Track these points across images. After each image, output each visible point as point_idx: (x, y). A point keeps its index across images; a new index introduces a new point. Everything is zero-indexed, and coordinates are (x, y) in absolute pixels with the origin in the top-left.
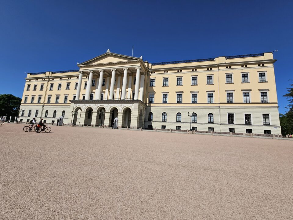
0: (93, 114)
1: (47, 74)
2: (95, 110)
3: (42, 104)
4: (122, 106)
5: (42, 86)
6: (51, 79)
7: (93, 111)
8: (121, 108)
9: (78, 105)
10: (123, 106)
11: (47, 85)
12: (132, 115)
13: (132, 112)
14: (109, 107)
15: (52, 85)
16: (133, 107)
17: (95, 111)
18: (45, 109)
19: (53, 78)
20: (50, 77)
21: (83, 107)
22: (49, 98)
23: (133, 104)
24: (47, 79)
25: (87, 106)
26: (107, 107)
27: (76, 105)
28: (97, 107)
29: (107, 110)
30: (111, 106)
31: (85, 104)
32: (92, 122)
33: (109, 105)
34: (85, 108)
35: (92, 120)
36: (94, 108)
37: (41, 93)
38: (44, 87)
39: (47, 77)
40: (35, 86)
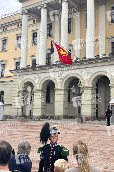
0: (56, 93)
2: (60, 84)
7: (56, 87)
9: (26, 77)
17: (59, 87)
21: (36, 81)
25: (42, 79)
26: (83, 76)
27: (22, 78)
28: (63, 78)
29: (84, 83)
30: (92, 74)
31: (39, 75)
32: (56, 110)
33: (87, 72)
34: (40, 81)
35: (56, 107)
36: (57, 81)
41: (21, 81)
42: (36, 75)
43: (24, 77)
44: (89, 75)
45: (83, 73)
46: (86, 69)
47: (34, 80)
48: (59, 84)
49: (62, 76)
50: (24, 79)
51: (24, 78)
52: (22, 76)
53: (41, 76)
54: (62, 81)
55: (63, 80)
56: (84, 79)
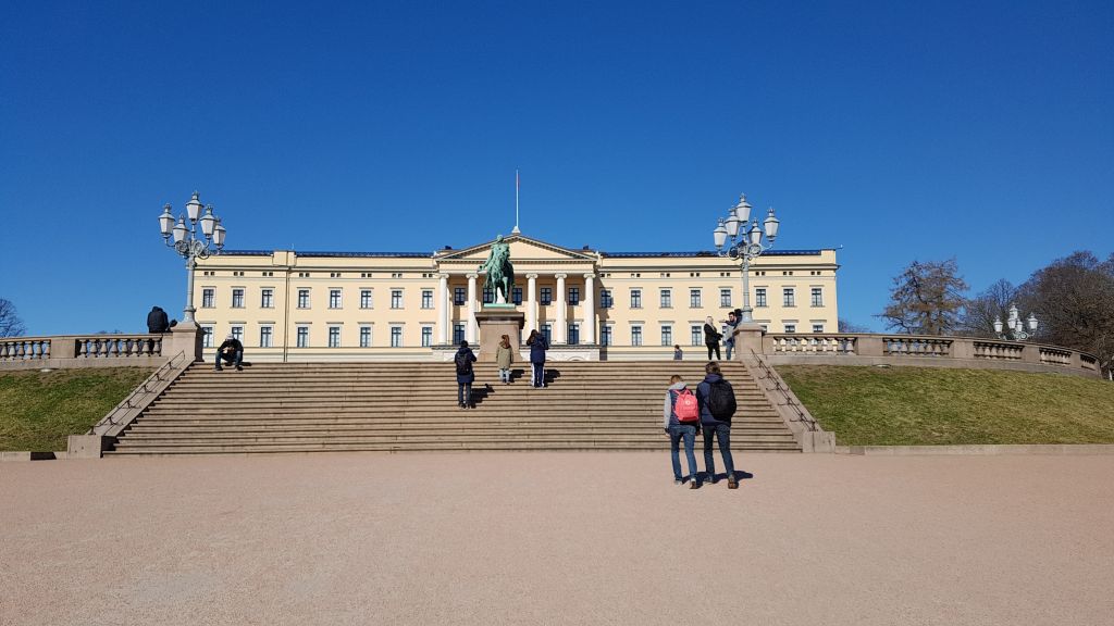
1: (280, 258)
3: (282, 351)
4: (564, 356)
5: (266, 293)
6: (297, 275)
10: (566, 357)
11: (287, 293)
15: (303, 293)
19: (305, 272)
20: (293, 266)
22: (302, 331)
23: (589, 353)
24: (282, 274)
37: (266, 315)
38: (277, 298)
39: (279, 268)
40: (238, 293)
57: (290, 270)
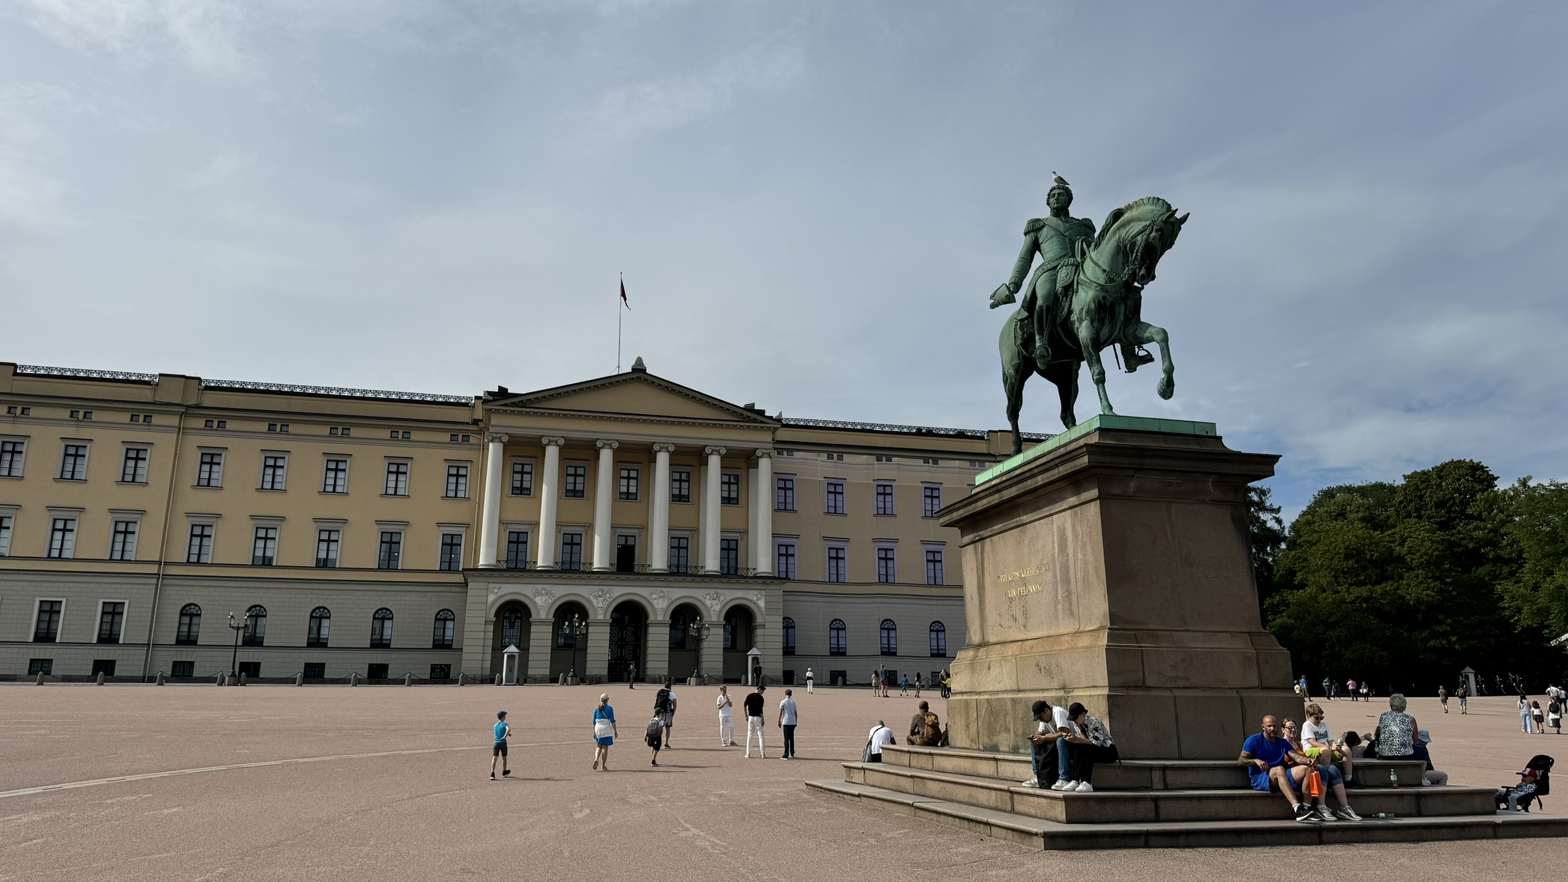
0: (590, 628)
3: (154, 569)
4: (718, 596)
5: (135, 454)
6: (201, 423)
7: (591, 616)
8: (718, 608)
9: (508, 589)
10: (722, 598)
11: (177, 456)
12: (759, 632)
13: (759, 619)
14: (665, 604)
15: (210, 458)
16: (762, 603)
17: (600, 617)
18: (177, 597)
19: (216, 418)
20: (198, 407)
21: (539, 600)
22: (200, 533)
23: (763, 592)
24: (174, 421)
25: (556, 598)
26: (655, 602)
27: (496, 590)
28: (609, 600)
29: (656, 615)
30: (673, 598)
31: (548, 587)
32: (589, 665)
33: (661, 594)
34: (550, 601)
35: (589, 657)
36: (595, 604)
37: (129, 498)
38: (156, 466)
39: (166, 407)
40: (74, 452)
41: (491, 598)
42: (540, 587)
43: (501, 587)
44: (666, 601)
45: (654, 596)
46: (660, 589)
47: (531, 597)
48: (601, 612)
49: (608, 595)
50: (503, 593)
51: (502, 589)
52: (497, 586)
53: (554, 592)
54: (605, 606)
55: (609, 605)
56: (656, 606)
57: (188, 410)
